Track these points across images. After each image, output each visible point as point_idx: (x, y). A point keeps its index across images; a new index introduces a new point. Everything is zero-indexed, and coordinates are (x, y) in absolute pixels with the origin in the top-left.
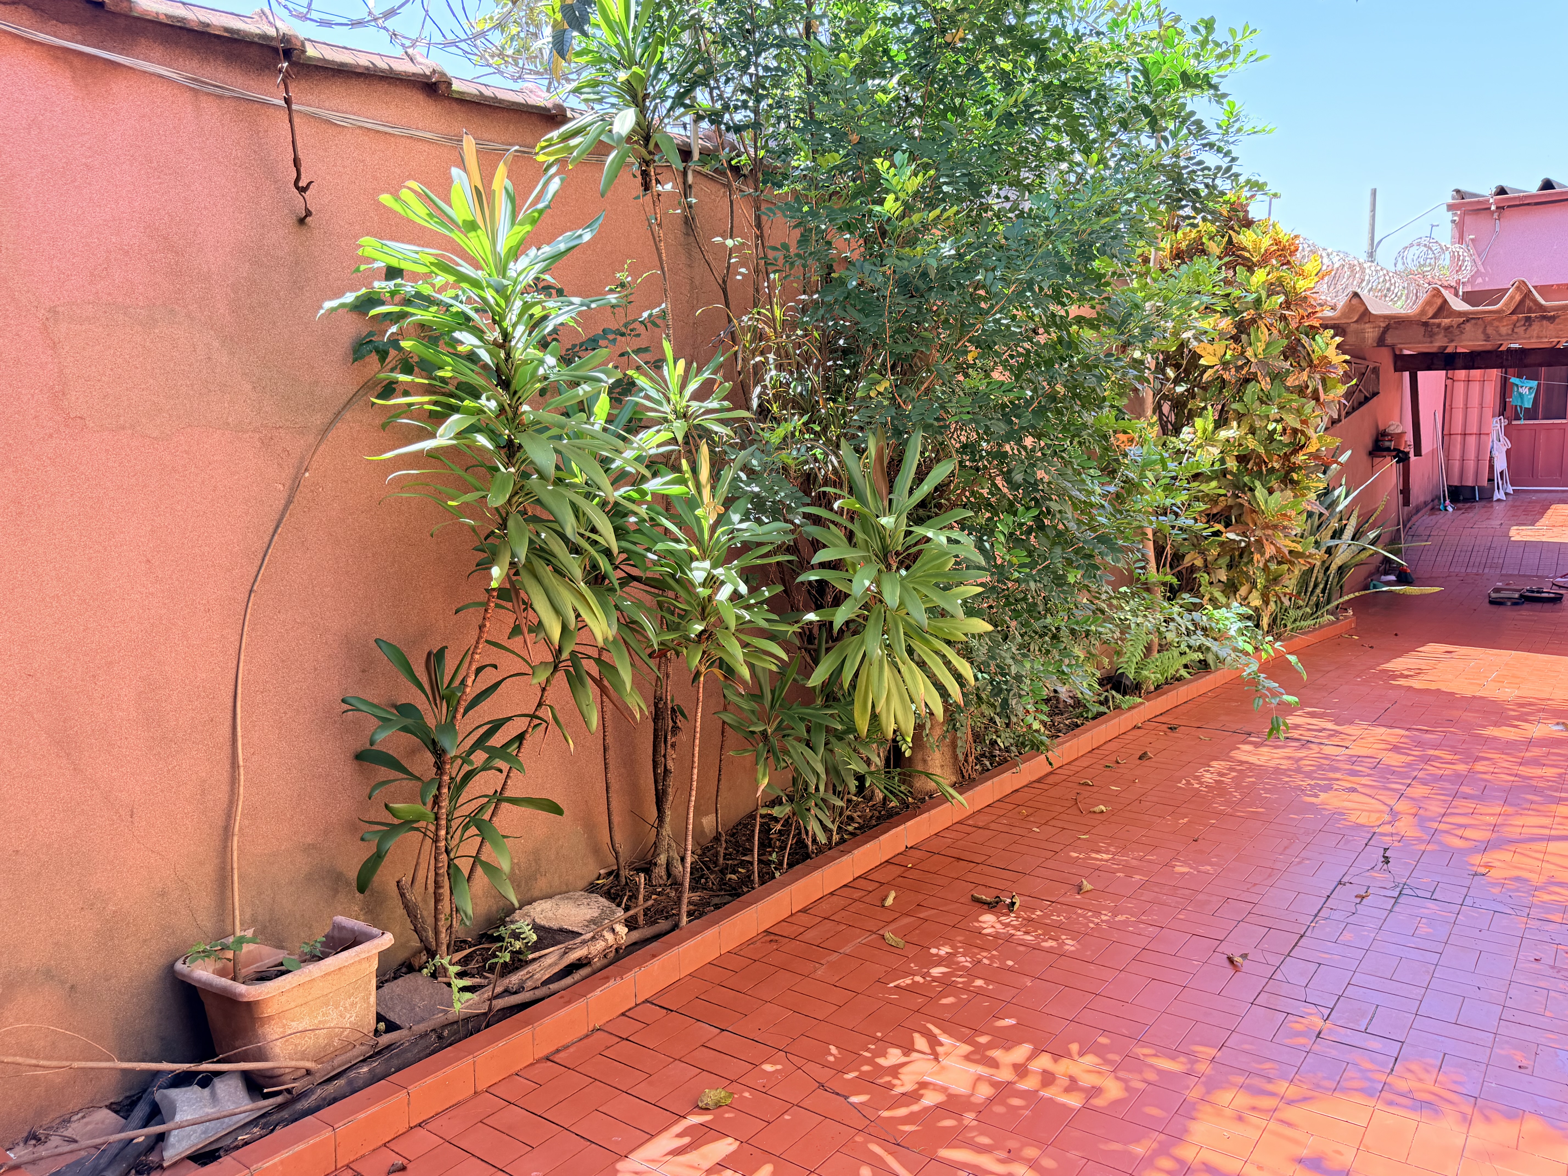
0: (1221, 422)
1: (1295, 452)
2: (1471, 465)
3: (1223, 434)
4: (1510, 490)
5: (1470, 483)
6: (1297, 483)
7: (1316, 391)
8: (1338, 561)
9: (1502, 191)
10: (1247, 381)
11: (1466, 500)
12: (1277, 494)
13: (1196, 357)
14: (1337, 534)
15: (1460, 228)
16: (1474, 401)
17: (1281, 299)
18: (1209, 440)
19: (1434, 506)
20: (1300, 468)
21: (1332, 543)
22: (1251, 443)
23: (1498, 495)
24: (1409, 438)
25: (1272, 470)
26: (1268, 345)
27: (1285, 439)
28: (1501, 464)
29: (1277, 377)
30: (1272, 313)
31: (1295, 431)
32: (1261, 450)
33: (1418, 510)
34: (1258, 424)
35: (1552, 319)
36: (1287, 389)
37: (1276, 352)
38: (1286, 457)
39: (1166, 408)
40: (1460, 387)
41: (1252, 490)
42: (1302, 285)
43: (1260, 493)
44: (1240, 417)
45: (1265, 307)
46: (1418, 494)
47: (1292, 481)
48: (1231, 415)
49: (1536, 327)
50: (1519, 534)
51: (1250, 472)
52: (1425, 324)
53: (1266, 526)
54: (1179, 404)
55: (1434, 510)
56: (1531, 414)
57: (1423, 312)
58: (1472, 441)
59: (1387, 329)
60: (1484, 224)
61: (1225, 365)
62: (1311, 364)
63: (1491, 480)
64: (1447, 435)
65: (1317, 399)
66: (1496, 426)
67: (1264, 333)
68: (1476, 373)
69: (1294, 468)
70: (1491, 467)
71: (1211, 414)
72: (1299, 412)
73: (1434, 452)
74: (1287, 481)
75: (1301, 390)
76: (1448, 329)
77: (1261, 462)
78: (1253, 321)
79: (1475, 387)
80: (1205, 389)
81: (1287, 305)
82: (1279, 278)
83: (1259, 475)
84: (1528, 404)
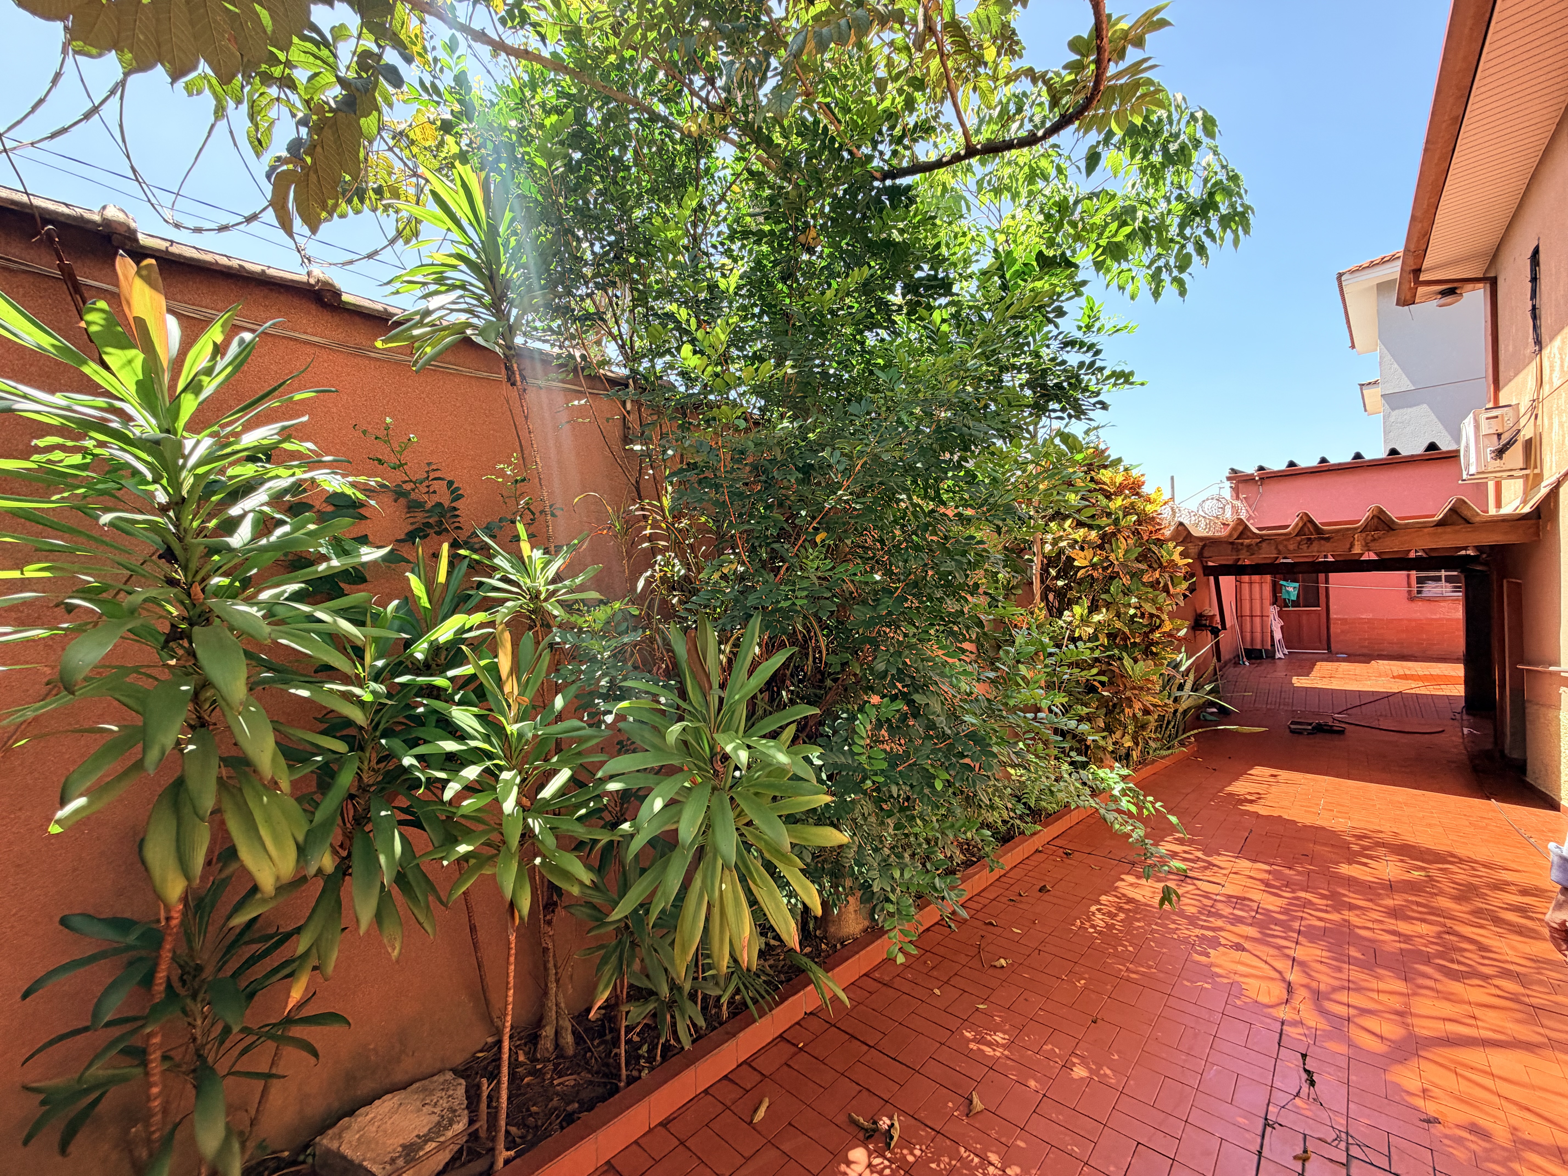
0: (1094, 608)
1: (1152, 631)
2: (1258, 635)
3: (1096, 618)
4: (1286, 651)
5: (1259, 647)
6: (1156, 654)
7: (1166, 585)
8: (1183, 706)
9: (1261, 468)
10: (1112, 578)
11: (1256, 658)
12: (1141, 663)
13: (1070, 560)
14: (1181, 687)
15: (1236, 491)
16: (1257, 595)
17: (1135, 518)
18: (1085, 621)
19: (1236, 661)
20: (1158, 643)
21: (1178, 694)
22: (1118, 625)
23: (1279, 655)
24: (1218, 618)
25: (1134, 644)
26: (1126, 552)
27: (1145, 621)
28: (1278, 635)
29: (1135, 575)
30: (1128, 528)
31: (1152, 616)
32: (1126, 630)
33: (1226, 664)
34: (1122, 610)
35: (1328, 539)
36: (1144, 584)
37: (1133, 557)
38: (1146, 635)
39: (1051, 597)
40: (1246, 587)
41: (1120, 659)
42: (1149, 508)
43: (1127, 662)
44: (1108, 605)
45: (1123, 523)
46: (1226, 655)
47: (1152, 653)
48: (1101, 603)
49: (1315, 546)
50: (1298, 682)
51: (1117, 646)
52: (1232, 543)
53: (1134, 688)
54: (1061, 594)
55: (1236, 664)
56: (1295, 604)
57: (1230, 535)
58: (1257, 620)
59: (1204, 546)
60: (1252, 488)
61: (1094, 566)
62: (1161, 565)
63: (1273, 645)
64: (1240, 616)
65: (1168, 592)
66: (1273, 611)
67: (1123, 545)
68: (1256, 578)
69: (1153, 643)
70: (1272, 637)
71: (1086, 603)
72: (1154, 601)
73: (1233, 627)
74: (1148, 652)
75: (1154, 585)
76: (1249, 546)
77: (1125, 638)
78: (1114, 534)
79: (1256, 588)
80: (1079, 584)
81: (1139, 522)
82: (1132, 504)
83: (1125, 648)
84: (1294, 598)
